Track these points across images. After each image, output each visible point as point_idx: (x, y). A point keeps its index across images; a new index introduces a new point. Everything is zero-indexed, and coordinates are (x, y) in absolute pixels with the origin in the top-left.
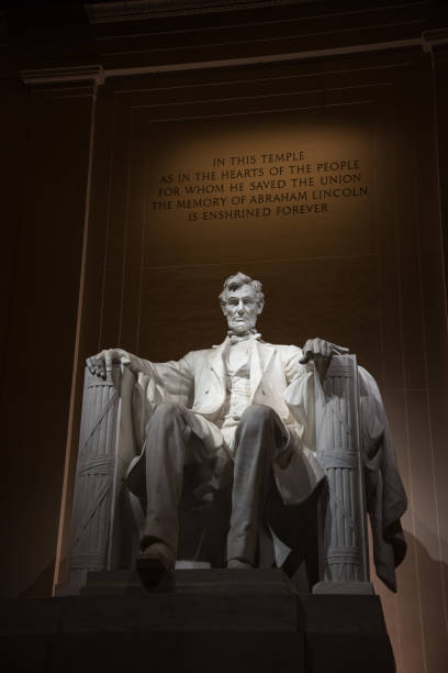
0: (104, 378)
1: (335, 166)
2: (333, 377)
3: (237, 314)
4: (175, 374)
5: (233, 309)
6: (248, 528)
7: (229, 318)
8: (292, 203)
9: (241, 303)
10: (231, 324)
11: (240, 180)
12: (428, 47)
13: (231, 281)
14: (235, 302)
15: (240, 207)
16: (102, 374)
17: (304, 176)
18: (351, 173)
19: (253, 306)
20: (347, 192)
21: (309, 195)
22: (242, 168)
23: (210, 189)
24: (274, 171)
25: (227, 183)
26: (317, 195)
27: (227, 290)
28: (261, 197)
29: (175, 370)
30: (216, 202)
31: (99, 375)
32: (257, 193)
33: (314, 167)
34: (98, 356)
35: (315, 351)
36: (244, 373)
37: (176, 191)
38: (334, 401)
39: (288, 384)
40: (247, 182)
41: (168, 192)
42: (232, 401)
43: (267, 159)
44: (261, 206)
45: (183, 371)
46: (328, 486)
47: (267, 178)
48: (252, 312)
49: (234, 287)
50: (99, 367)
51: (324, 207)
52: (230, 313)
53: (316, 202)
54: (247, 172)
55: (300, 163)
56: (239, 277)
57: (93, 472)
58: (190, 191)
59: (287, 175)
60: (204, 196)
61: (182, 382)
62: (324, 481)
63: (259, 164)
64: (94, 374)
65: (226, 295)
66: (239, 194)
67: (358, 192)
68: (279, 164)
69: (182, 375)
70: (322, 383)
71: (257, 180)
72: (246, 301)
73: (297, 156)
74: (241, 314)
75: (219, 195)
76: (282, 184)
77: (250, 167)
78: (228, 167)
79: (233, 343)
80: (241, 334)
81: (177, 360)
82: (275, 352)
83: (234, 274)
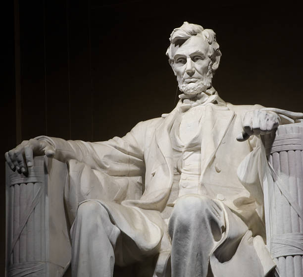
0: (26, 175)
2: (279, 152)
3: (186, 75)
4: (120, 153)
5: (182, 68)
7: (178, 79)
9: (189, 60)
10: (182, 86)
14: (182, 60)
16: (23, 170)
19: (205, 62)
27: (172, 46)
29: (119, 149)
31: (20, 172)
36: (195, 147)
39: (252, 150)
42: (182, 182)
45: (129, 149)
48: (205, 70)
49: (180, 42)
50: (19, 161)
52: (179, 73)
56: (187, 28)
61: (129, 161)
64: (14, 170)
65: (172, 52)
69: (129, 153)
72: (195, 57)
74: (191, 74)
79: (186, 110)
80: (194, 98)
81: (122, 135)
82: (234, 116)
83: (179, 25)
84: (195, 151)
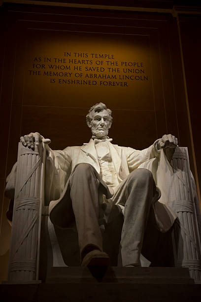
0: (33, 149)
1: (130, 64)
2: (177, 159)
3: (100, 126)
4: (63, 157)
5: (98, 123)
6: (139, 245)
7: (93, 128)
8: (108, 80)
9: (102, 119)
11: (79, 65)
12: (175, 13)
13: (97, 106)
14: (99, 118)
15: (79, 79)
16: (32, 146)
17: (114, 67)
18: (139, 68)
19: (108, 123)
20: (137, 78)
21: (118, 77)
22: (81, 59)
23: (63, 67)
24: (98, 63)
25: (72, 65)
26: (122, 77)
28: (91, 75)
30: (66, 74)
31: (29, 147)
32: (89, 72)
33: (119, 63)
34: (30, 135)
35: (170, 141)
36: (108, 159)
37: (43, 66)
38: (179, 173)
40: (83, 66)
41: (38, 66)
43: (94, 56)
44: (92, 80)
45: (66, 156)
46: (179, 222)
47: (94, 65)
48: (107, 126)
50: (30, 142)
51: (126, 84)
52: (95, 125)
53: (120, 81)
54: (83, 61)
55: (112, 61)
56: (101, 105)
57: (27, 207)
58: (51, 67)
59: (105, 65)
60: (59, 71)
61: (65, 163)
62: (177, 219)
63: (90, 58)
64: (26, 146)
65: (92, 114)
66: (80, 72)
67: (143, 78)
68: (101, 59)
69: (66, 159)
70: (170, 162)
71: (89, 66)
72: (105, 119)
73: (111, 57)
74: (102, 126)
75: (67, 71)
76: (102, 69)
77: (85, 59)
78: (73, 57)
79: (96, 143)
80: (101, 138)
82: (122, 150)
84: (106, 161)
